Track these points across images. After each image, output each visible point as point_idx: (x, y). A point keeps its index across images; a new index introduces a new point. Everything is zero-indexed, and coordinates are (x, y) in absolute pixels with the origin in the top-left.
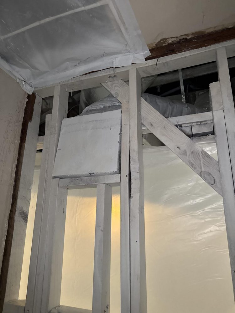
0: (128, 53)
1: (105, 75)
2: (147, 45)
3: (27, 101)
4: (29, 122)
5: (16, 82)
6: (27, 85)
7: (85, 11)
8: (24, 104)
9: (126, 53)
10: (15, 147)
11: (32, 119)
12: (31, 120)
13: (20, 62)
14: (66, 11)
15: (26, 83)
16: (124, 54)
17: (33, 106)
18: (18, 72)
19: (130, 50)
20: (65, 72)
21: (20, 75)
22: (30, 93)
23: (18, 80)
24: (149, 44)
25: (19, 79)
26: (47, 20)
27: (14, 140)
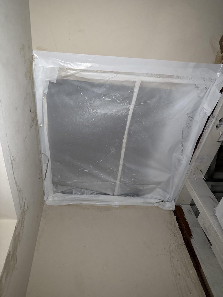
0: (207, 91)
1: (211, 130)
2: (215, 63)
3: (176, 218)
4: (191, 239)
5: (155, 207)
6: (166, 202)
7: (135, 105)
8: (174, 223)
9: (206, 92)
10: (193, 281)
11: (192, 233)
12: (192, 235)
13: (145, 188)
14: (126, 121)
15: (164, 201)
16: (206, 96)
17: (185, 218)
18: (151, 198)
19: (205, 86)
20: (181, 164)
21: (155, 199)
22: (174, 208)
23: (156, 205)
24: (216, 60)
25: (157, 203)
26: (125, 141)
27: (188, 271)
